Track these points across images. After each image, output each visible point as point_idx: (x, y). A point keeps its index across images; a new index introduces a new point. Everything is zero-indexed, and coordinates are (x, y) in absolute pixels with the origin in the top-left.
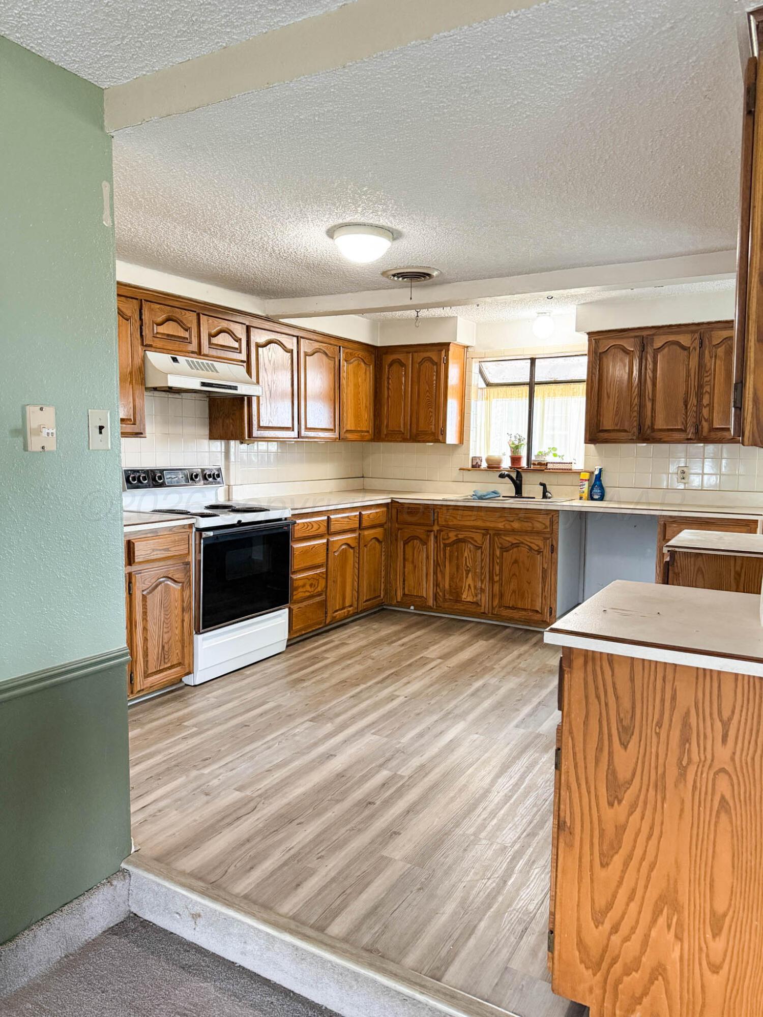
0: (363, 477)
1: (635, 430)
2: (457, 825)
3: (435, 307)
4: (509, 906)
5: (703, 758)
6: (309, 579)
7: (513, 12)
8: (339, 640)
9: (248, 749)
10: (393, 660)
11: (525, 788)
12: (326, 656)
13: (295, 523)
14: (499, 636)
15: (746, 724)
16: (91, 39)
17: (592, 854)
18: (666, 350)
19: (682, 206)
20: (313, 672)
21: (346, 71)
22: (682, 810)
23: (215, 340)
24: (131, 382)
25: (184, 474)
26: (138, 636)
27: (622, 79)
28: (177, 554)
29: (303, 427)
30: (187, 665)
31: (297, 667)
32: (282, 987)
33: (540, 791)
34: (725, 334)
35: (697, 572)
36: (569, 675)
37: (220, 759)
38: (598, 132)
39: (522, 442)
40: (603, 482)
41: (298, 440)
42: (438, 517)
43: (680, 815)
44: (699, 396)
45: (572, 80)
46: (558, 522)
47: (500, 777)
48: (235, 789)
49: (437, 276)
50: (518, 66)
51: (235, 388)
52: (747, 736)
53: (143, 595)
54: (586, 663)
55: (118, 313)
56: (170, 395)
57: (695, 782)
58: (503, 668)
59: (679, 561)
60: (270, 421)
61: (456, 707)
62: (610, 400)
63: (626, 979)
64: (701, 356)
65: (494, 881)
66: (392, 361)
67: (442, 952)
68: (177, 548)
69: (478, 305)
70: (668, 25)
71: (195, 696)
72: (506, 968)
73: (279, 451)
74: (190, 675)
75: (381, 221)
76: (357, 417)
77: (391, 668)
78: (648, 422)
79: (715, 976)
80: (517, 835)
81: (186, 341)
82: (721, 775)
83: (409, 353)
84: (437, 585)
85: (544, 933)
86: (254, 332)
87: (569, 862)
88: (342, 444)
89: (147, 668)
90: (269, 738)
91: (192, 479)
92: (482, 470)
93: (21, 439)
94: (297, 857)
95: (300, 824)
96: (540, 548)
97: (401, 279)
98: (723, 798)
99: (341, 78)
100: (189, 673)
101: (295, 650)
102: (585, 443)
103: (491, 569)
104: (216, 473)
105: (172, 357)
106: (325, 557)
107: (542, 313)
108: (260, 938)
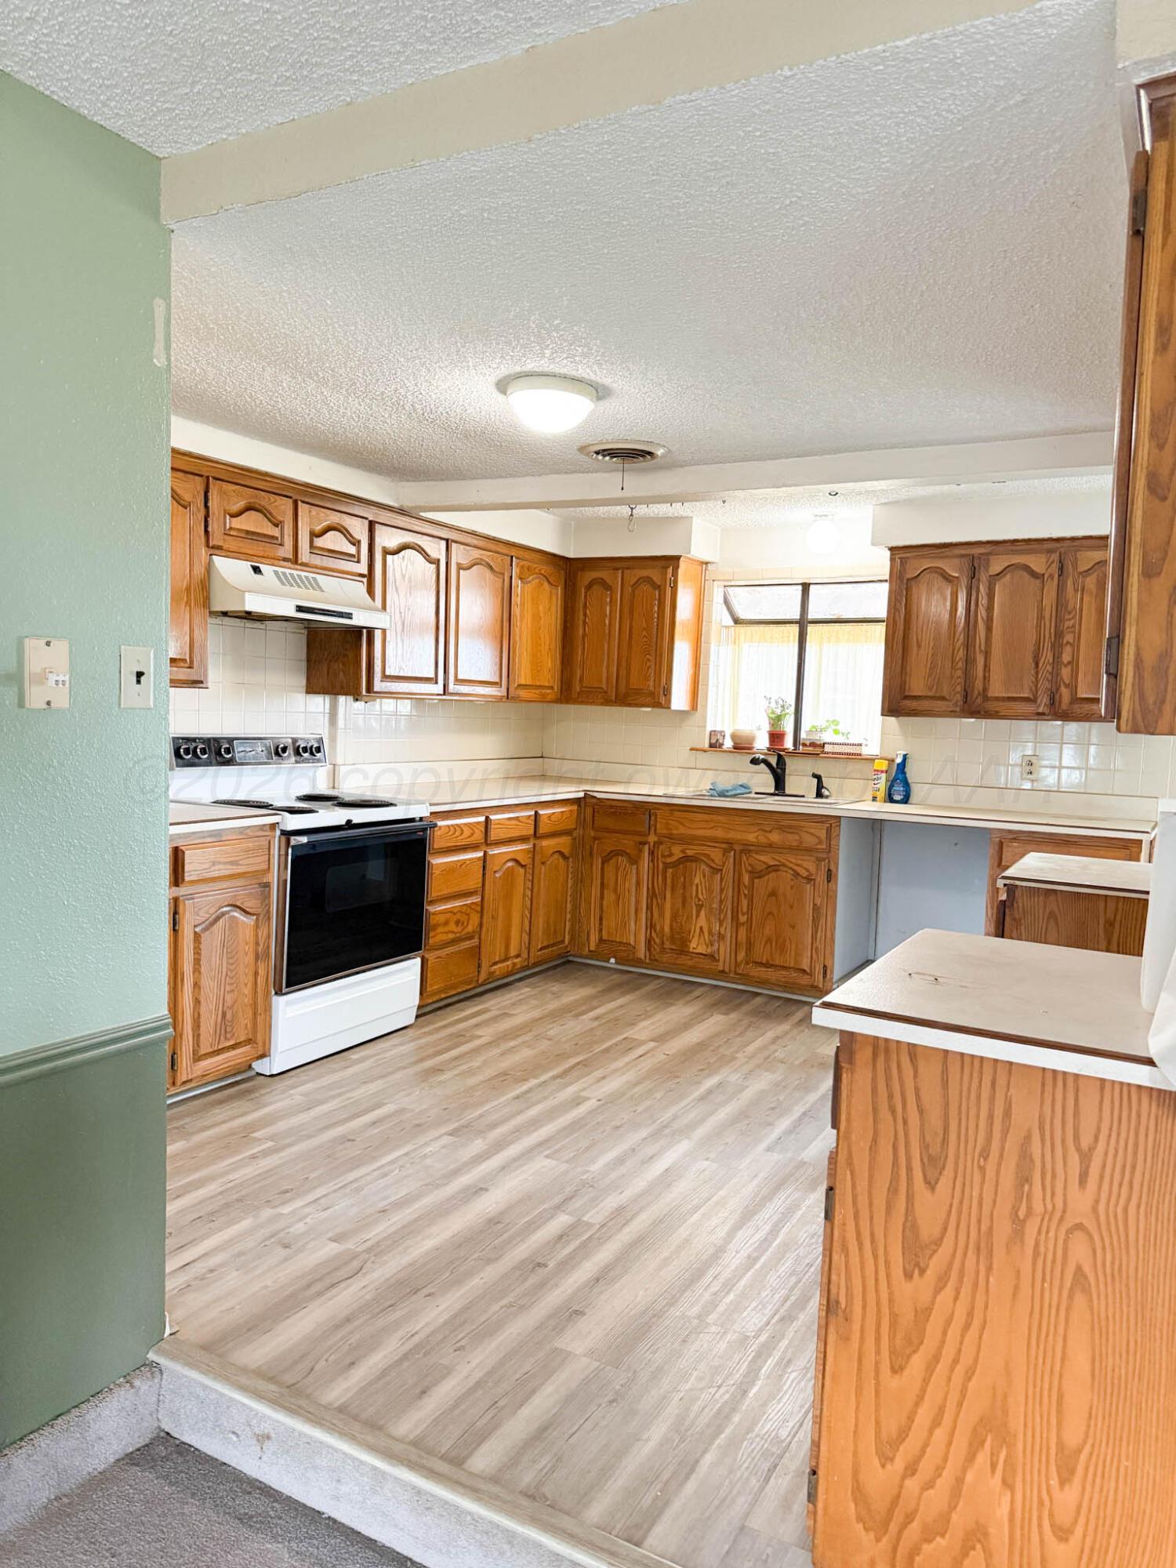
0: (542, 757)
1: (959, 697)
2: (673, 1302)
3: (658, 503)
4: (750, 1430)
6: (455, 914)
7: (786, 69)
8: (499, 1009)
9: (351, 1176)
10: (580, 1043)
11: (779, 1246)
12: (478, 1033)
13: (435, 825)
14: (746, 1008)
15: (1115, 1156)
16: (144, 83)
17: (878, 1352)
18: (1008, 576)
19: (1036, 365)
20: (456, 1058)
21: (533, 146)
22: (1017, 1288)
23: (319, 542)
24: (188, 603)
25: (266, 746)
26: (186, 997)
27: (948, 173)
28: (250, 869)
29: (452, 678)
30: (259, 1043)
31: (431, 1051)
32: (394, 1551)
33: (802, 1251)
34: (1097, 555)
35: (1048, 919)
36: (850, 1075)
37: (309, 1191)
38: (911, 250)
39: (787, 711)
40: (908, 775)
41: (444, 697)
42: (656, 821)
43: (1014, 1295)
44: (1057, 646)
45: (874, 171)
46: (839, 835)
47: (741, 1228)
48: (330, 1239)
49: (663, 456)
51: (349, 616)
52: (1117, 1177)
53: (195, 932)
54: (875, 1055)
55: (172, 497)
56: (249, 624)
57: (1037, 1245)
58: (750, 1058)
59: (1022, 901)
60: (401, 668)
61: (675, 1117)
62: (922, 651)
63: (926, 1547)
64: (1061, 589)
65: (727, 1392)
66: (592, 581)
67: (643, 1501)
68: (252, 860)
69: (724, 502)
71: (272, 1091)
72: (742, 1528)
73: (414, 713)
74: (264, 1059)
75: (580, 371)
76: (536, 666)
78: (979, 685)
79: (1062, 1544)
80: (765, 1319)
81: (275, 542)
82: (1078, 1234)
83: (618, 569)
84: (651, 926)
85: (804, 1472)
86: (379, 529)
87: (843, 1363)
88: (509, 705)
89: (198, 1046)
90: (384, 1161)
91: (277, 754)
92: (726, 751)
93: (15, 689)
94: (423, 1348)
95: (429, 1295)
96: (812, 875)
97: (607, 458)
98: (1079, 1269)
99: (525, 157)
100: (262, 1056)
101: (429, 1024)
102: (882, 715)
103: (735, 904)
104: (316, 745)
105: (252, 566)
106: (481, 880)
107: (821, 516)
108: (362, 1475)
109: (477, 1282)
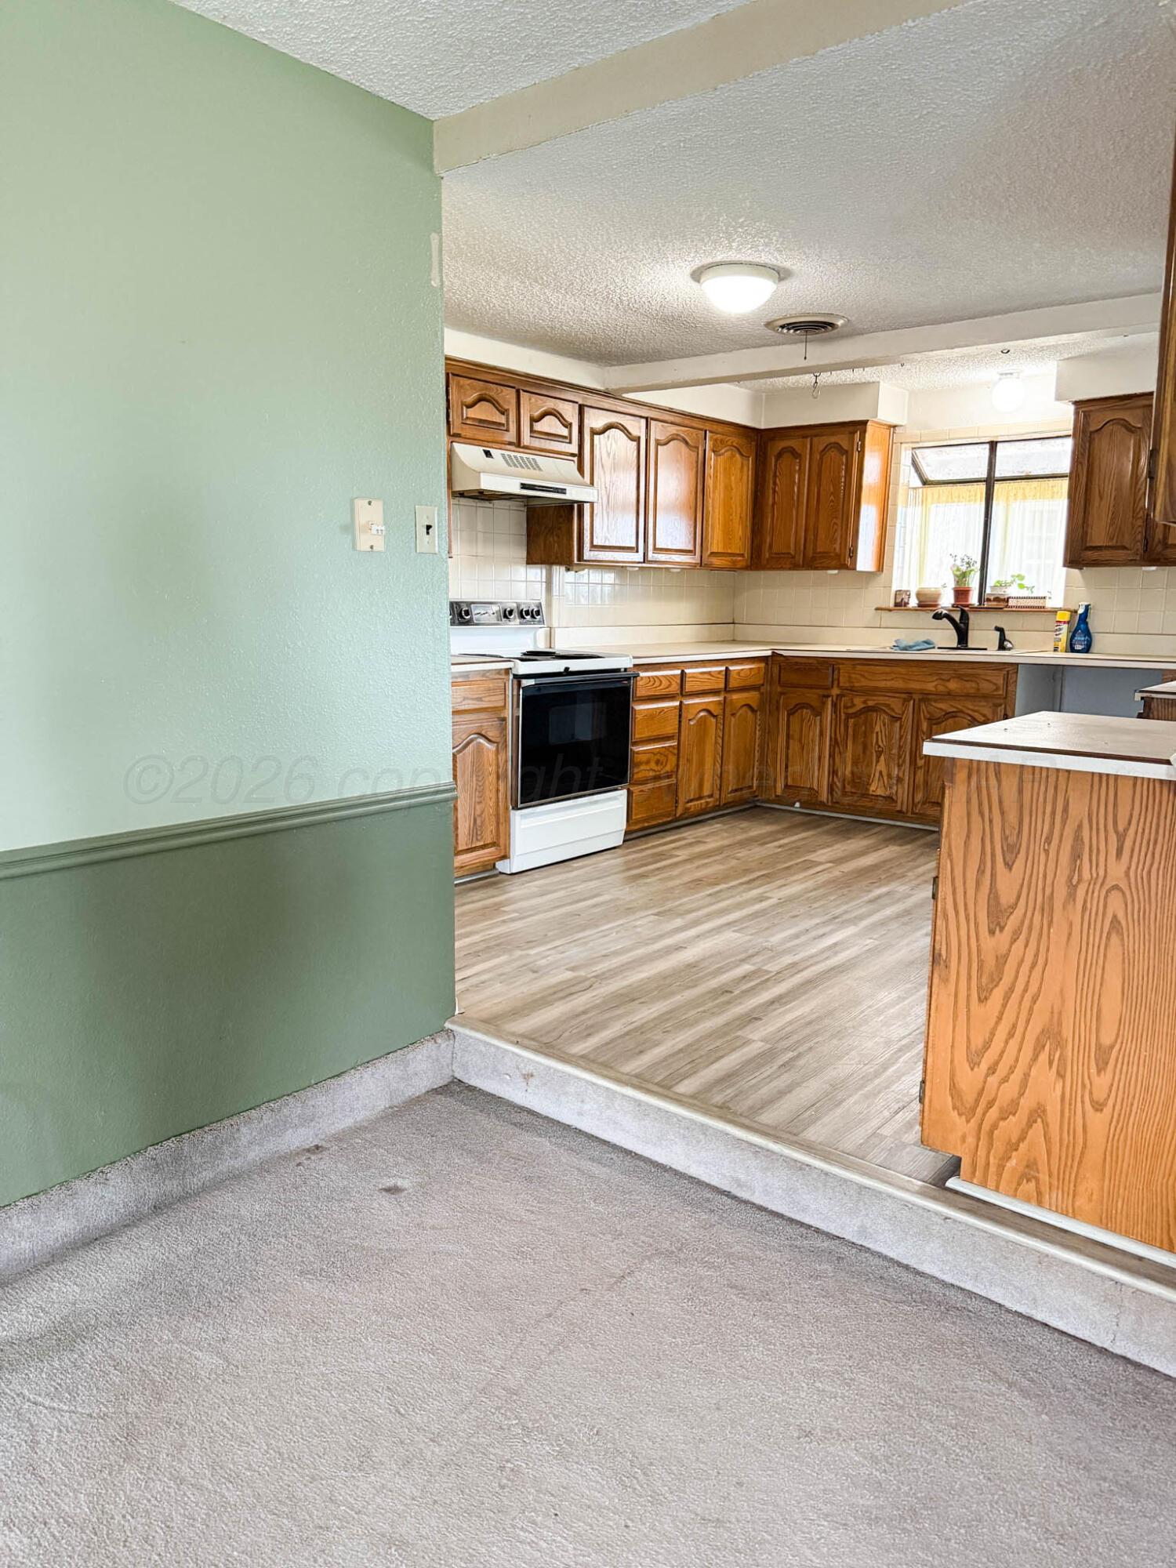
0: (733, 623)
1: (1140, 546)
3: (843, 370)
5: (1095, 875)
6: (655, 754)
7: (910, 21)
8: (693, 838)
9: (581, 935)
10: (765, 862)
12: (676, 853)
13: (638, 676)
15: (1143, 834)
17: (969, 989)
20: (659, 869)
21: (717, 93)
22: (1070, 934)
23: (538, 426)
25: (496, 609)
28: (491, 706)
29: (651, 547)
30: (502, 847)
31: (638, 863)
36: (951, 791)
37: (547, 942)
39: (972, 567)
40: (1089, 626)
41: (644, 565)
42: (839, 675)
43: (1068, 940)
45: (993, 84)
46: (1016, 681)
48: (566, 969)
49: (843, 326)
50: (922, 75)
51: (563, 491)
52: (1144, 849)
54: (969, 776)
56: (480, 504)
57: (1085, 901)
59: (1157, 711)
60: (606, 538)
61: (845, 912)
62: (1104, 501)
63: (1002, 1123)
66: (782, 449)
67: (801, 1116)
68: (493, 698)
69: (904, 365)
70: (1101, 21)
71: (512, 884)
73: (617, 582)
74: (505, 860)
75: (763, 257)
76: (727, 532)
77: (760, 870)
78: (1159, 535)
79: (1098, 1114)
81: (502, 428)
82: (1115, 893)
83: (807, 437)
84: (833, 772)
86: (588, 412)
87: (944, 997)
88: (704, 572)
90: (604, 928)
91: (505, 616)
92: (909, 610)
93: (350, 537)
94: (641, 1029)
95: (643, 1003)
97: (792, 331)
98: (1115, 917)
100: (505, 857)
101: (634, 846)
102: (1064, 566)
103: (914, 749)
104: (536, 609)
105: (485, 451)
106: (677, 726)
107: (1006, 374)
108: (599, 1096)
109: (678, 999)
